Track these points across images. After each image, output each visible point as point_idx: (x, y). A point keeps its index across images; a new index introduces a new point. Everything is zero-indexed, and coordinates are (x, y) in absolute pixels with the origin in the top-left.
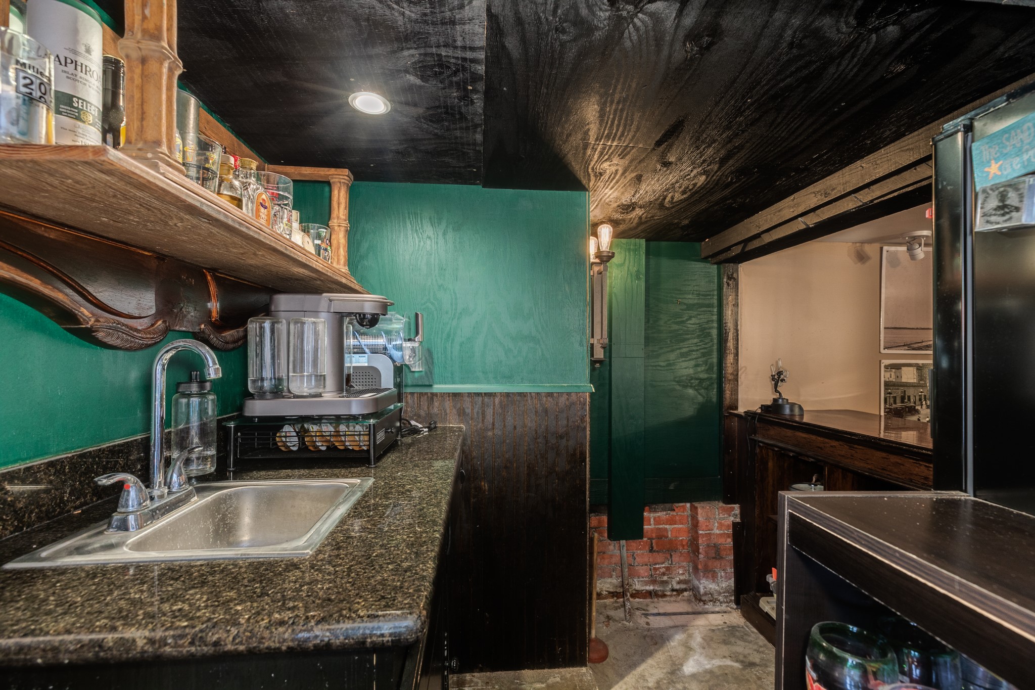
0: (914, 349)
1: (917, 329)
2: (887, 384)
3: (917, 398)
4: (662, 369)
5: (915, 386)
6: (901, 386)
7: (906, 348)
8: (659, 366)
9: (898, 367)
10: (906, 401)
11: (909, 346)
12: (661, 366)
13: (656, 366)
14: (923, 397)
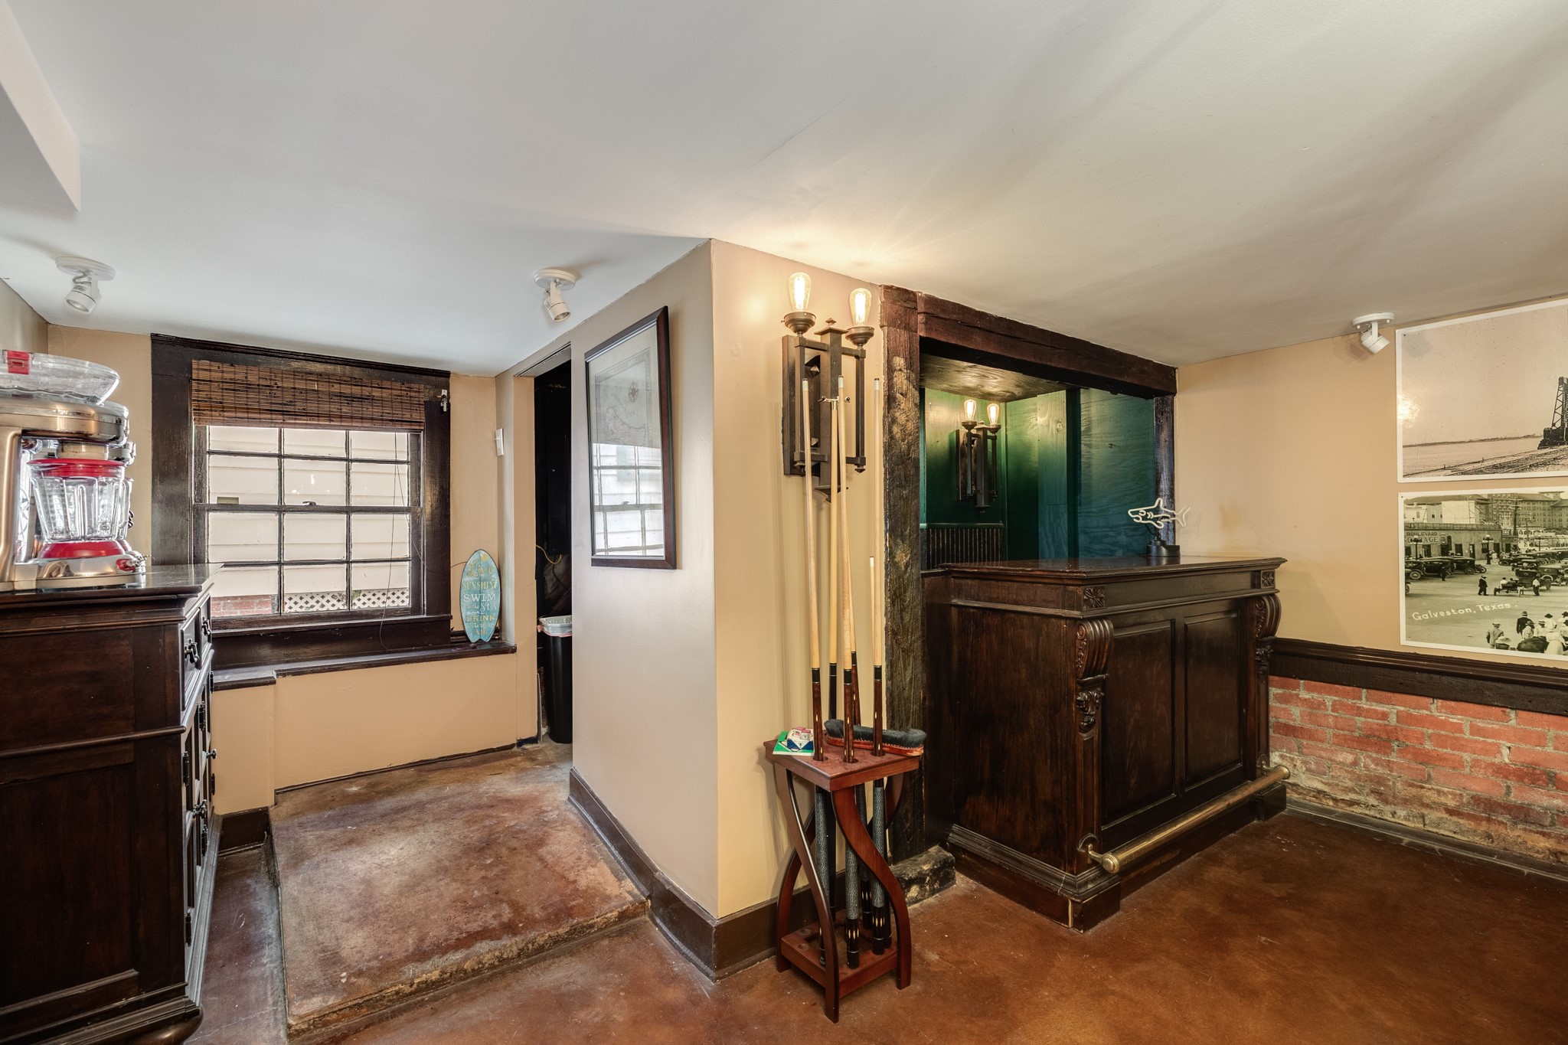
0: (1464, 473)
1: (1471, 441)
2: (1409, 528)
3: (1479, 548)
4: (1095, 515)
5: (1472, 530)
6: (1441, 530)
7: (1449, 472)
8: (1091, 512)
9: (1435, 502)
10: (1453, 551)
11: (1455, 470)
12: (1093, 513)
13: (1088, 512)
14: (1491, 548)
